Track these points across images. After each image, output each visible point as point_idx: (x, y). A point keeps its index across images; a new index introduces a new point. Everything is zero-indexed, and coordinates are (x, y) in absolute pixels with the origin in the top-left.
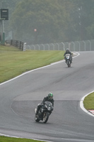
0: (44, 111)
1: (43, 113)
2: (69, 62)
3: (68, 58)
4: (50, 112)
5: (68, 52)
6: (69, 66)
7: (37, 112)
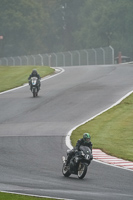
0: (79, 161)
1: (78, 164)
2: (35, 89)
3: (34, 83)
4: (89, 162)
5: (34, 74)
6: (35, 95)
7: (68, 162)
